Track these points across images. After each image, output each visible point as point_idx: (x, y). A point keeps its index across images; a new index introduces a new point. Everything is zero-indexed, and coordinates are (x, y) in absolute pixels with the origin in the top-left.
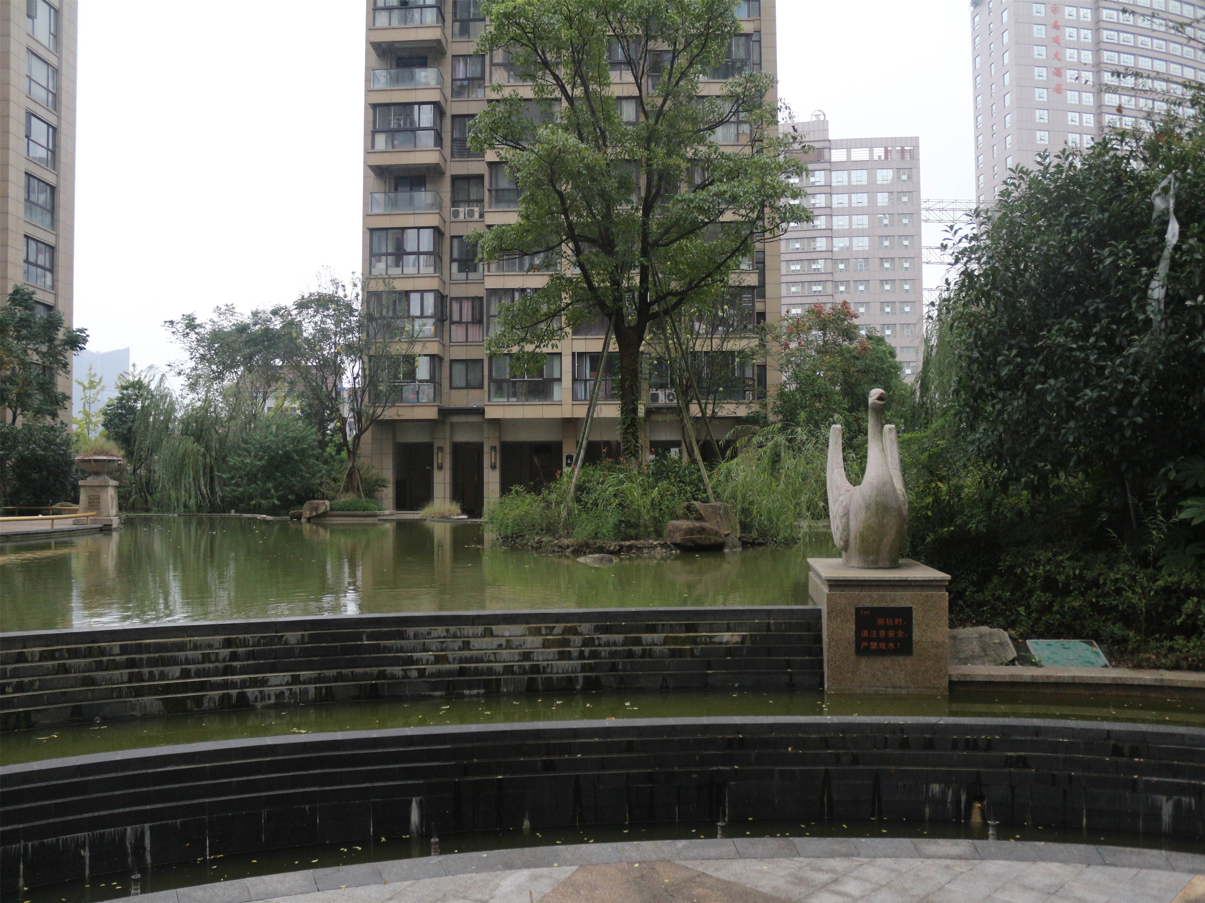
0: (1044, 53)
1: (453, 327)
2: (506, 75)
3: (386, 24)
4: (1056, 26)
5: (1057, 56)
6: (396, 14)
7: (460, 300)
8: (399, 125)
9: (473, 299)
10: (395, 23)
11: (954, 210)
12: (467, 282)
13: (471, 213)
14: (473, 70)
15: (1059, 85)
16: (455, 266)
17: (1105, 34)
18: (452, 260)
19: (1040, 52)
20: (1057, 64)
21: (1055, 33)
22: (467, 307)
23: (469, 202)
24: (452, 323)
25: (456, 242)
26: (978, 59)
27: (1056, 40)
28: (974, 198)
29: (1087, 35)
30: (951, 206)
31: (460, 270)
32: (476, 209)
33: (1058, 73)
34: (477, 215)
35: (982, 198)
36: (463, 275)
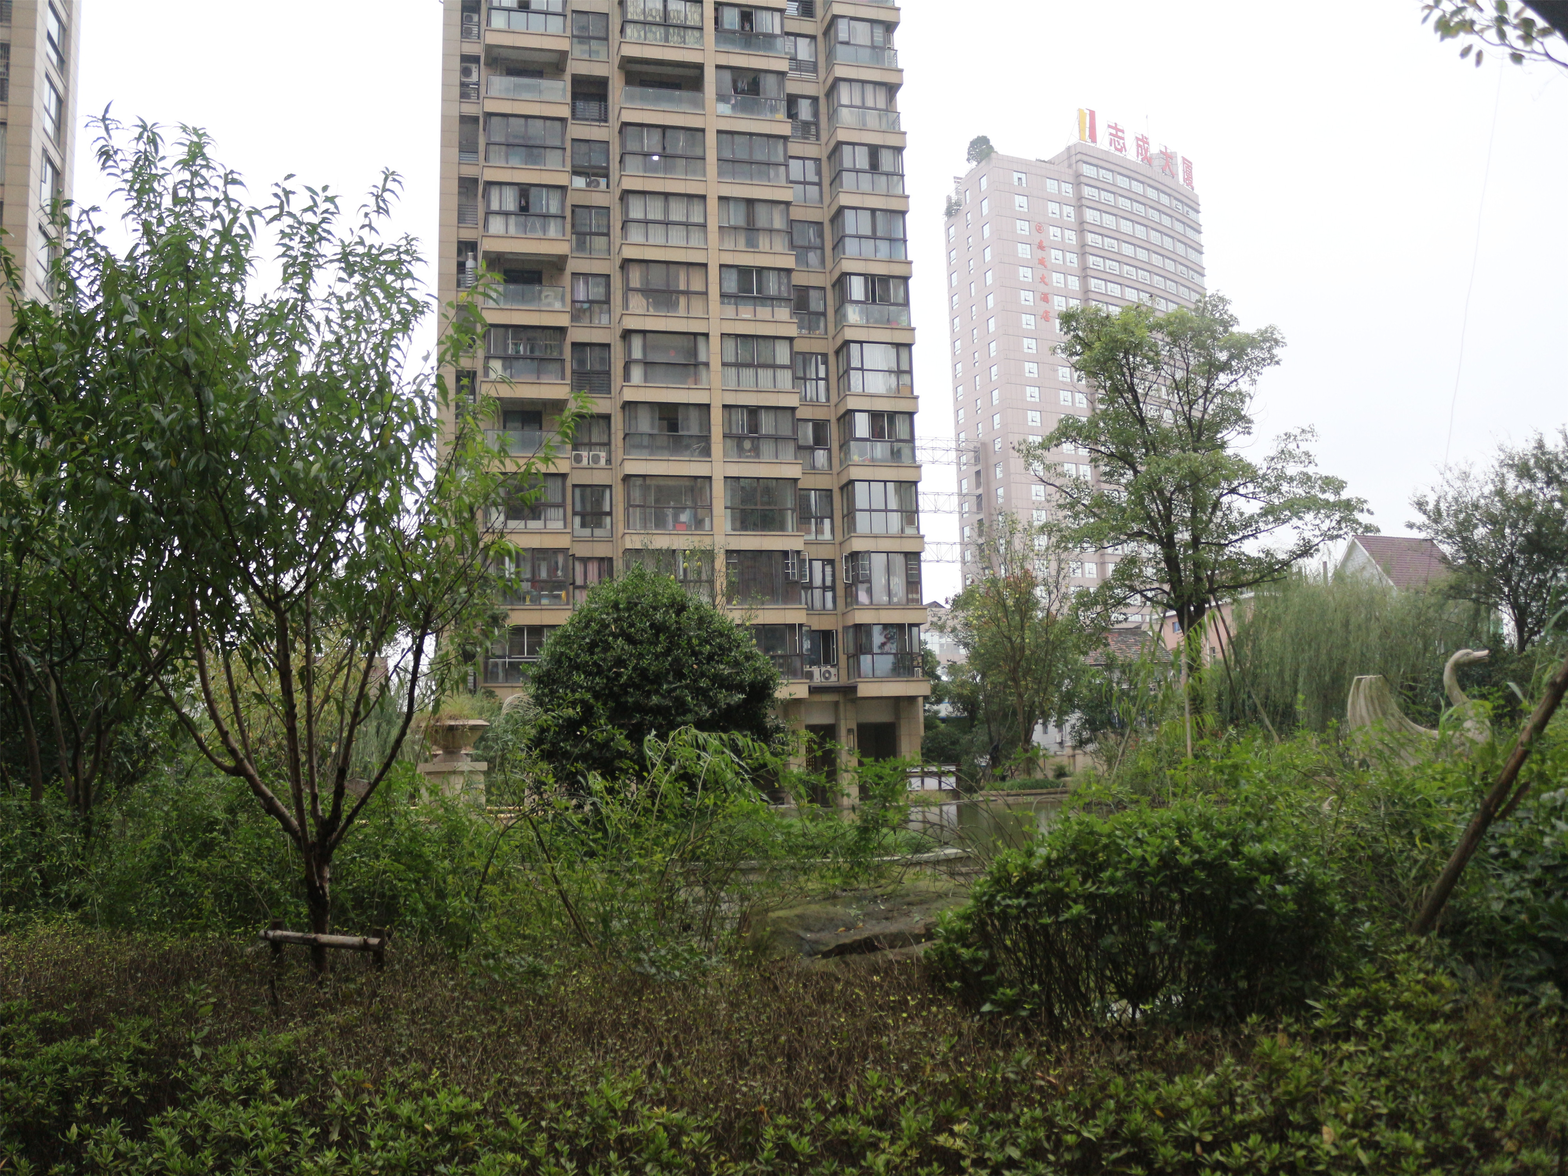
0: (1029, 275)
1: (577, 592)
2: (644, 302)
3: (502, 232)
4: (1041, 247)
5: (1043, 280)
6: (512, 220)
7: (585, 560)
8: (518, 352)
9: (601, 560)
10: (512, 230)
11: (933, 449)
12: (593, 540)
13: (596, 459)
14: (597, 292)
15: (1046, 312)
16: (577, 520)
17: (1091, 259)
18: (575, 514)
19: (1025, 274)
20: (1043, 288)
21: (1040, 254)
22: (593, 568)
23: (590, 445)
24: (576, 587)
25: (578, 491)
26: (954, 276)
27: (1042, 262)
28: (952, 434)
29: (1073, 259)
30: (930, 445)
31: (583, 525)
32: (603, 454)
33: (1045, 298)
34: (603, 462)
35: (962, 435)
36: (587, 532)
